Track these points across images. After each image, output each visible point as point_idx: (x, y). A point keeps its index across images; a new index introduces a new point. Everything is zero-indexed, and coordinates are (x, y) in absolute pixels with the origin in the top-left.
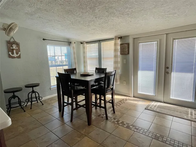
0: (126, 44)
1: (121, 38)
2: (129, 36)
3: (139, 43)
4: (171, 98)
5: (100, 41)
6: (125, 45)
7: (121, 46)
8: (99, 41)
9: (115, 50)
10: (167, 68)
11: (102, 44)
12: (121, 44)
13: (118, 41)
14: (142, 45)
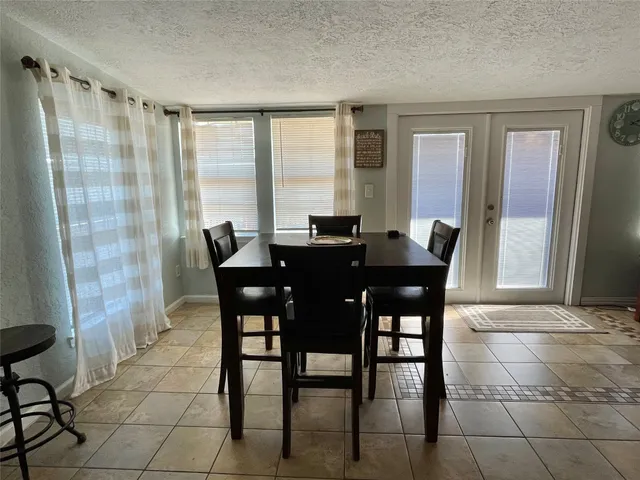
0: (376, 132)
2: (386, 105)
3: (415, 133)
4: (498, 286)
5: (262, 111)
6: (373, 135)
7: (358, 137)
8: (262, 113)
10: (491, 207)
11: (275, 123)
12: (357, 132)
13: (349, 120)
14: (423, 139)
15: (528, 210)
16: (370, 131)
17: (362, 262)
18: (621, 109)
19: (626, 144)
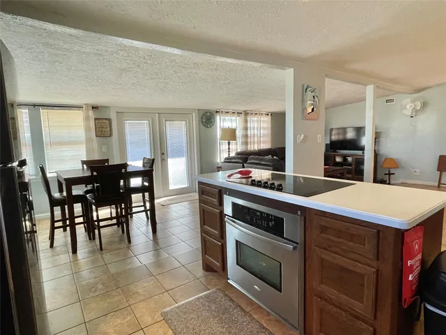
0: (106, 119)
1: (94, 108)
2: (110, 107)
3: (125, 120)
4: (170, 188)
5: (34, 105)
6: (104, 121)
7: (97, 121)
9: (87, 129)
10: (163, 154)
11: (43, 112)
12: (96, 119)
13: (91, 113)
14: (129, 123)
15: (178, 154)
16: (103, 119)
17: (126, 170)
18: (204, 115)
19: (207, 127)
